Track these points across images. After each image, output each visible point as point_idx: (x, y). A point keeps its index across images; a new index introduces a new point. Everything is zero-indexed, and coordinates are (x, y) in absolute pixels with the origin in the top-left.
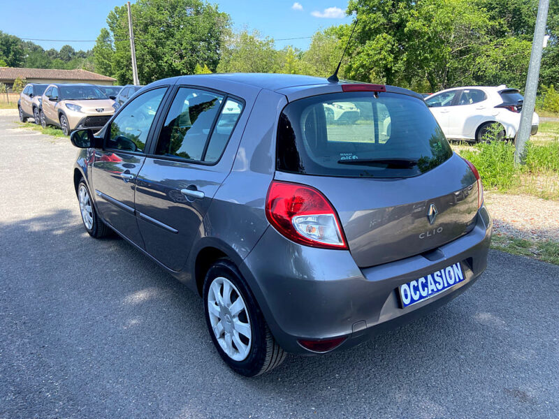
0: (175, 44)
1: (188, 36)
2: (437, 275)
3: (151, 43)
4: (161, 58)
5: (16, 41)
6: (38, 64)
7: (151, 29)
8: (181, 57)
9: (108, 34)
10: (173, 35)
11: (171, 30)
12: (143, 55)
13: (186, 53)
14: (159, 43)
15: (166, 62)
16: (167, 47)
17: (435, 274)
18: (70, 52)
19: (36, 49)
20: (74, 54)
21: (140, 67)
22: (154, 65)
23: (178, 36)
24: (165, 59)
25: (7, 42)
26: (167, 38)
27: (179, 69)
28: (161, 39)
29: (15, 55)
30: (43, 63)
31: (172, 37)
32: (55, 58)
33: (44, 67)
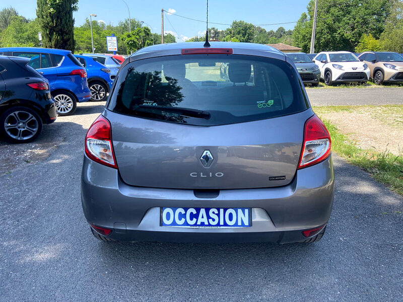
0: (350, 20)
1: (362, 11)
2: (213, 213)
3: (330, 20)
4: (335, 31)
5: (251, 27)
6: (260, 41)
7: (332, 10)
8: (353, 29)
9: (306, 16)
10: (349, 13)
11: (349, 8)
12: (322, 30)
13: (357, 26)
14: (337, 19)
15: (339, 34)
16: (342, 22)
17: (211, 211)
18: (282, 31)
19: (262, 31)
20: (284, 33)
21: (318, 39)
22: (329, 37)
23: (353, 13)
24: (339, 31)
25: (246, 28)
26: (344, 16)
27: (348, 38)
28: (339, 17)
29: (248, 36)
30: (264, 41)
31: (349, 14)
32: (272, 36)
33: (264, 43)
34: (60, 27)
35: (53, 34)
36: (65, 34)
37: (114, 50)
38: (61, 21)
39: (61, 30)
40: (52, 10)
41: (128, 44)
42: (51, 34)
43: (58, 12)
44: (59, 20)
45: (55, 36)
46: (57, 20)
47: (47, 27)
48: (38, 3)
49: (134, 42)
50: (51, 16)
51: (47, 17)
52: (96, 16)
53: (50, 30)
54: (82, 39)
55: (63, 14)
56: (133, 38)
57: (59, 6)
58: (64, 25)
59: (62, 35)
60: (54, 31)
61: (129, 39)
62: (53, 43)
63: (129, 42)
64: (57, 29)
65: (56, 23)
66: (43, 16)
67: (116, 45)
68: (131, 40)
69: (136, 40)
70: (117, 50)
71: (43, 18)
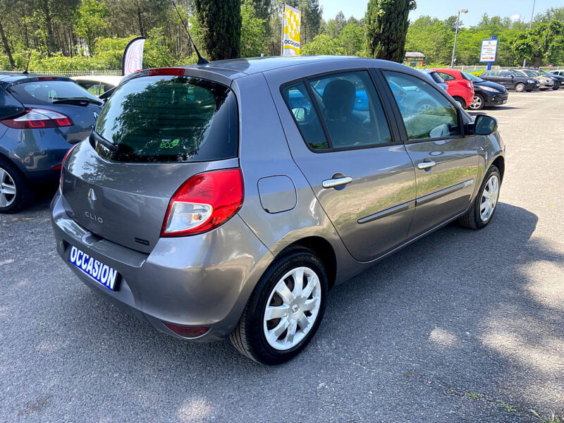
34: (387, 34)
35: (377, 44)
36: (392, 43)
37: (490, 60)
38: (390, 26)
39: (388, 37)
40: (381, 11)
41: (517, 49)
42: (375, 44)
43: (389, 13)
44: (388, 25)
45: (378, 47)
46: (385, 25)
47: (372, 35)
48: (369, 4)
49: (529, 46)
50: (379, 20)
51: (374, 22)
52: (466, 12)
53: (375, 38)
54: (466, 46)
55: (393, 15)
56: (529, 40)
57: (391, 4)
58: (392, 31)
59: (388, 45)
60: (380, 39)
61: (522, 41)
62: (376, 55)
63: (520, 46)
64: (383, 37)
65: (384, 29)
66: (370, 21)
67: (494, 52)
68: (523, 44)
69: (532, 43)
70: (493, 60)
71: (370, 23)
